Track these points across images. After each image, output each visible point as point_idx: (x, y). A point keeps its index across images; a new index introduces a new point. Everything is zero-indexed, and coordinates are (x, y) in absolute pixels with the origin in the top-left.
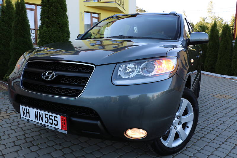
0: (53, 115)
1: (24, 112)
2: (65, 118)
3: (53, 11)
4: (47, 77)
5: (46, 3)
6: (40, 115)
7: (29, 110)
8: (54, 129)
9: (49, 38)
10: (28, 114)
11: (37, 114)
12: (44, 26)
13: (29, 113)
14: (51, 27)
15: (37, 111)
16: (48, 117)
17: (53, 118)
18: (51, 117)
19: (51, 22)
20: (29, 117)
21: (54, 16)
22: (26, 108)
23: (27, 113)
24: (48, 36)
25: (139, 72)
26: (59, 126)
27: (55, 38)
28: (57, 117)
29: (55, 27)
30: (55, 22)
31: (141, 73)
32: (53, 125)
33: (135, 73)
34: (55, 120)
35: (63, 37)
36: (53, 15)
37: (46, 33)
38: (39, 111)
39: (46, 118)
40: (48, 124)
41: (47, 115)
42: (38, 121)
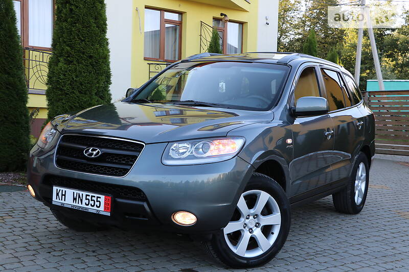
0: (96, 195)
1: (57, 194)
2: (110, 198)
3: (79, 32)
4: (92, 154)
5: (66, 15)
6: (79, 197)
7: (65, 191)
8: (95, 212)
9: (71, 85)
10: (63, 197)
11: (75, 196)
12: (61, 59)
13: (65, 195)
14: (75, 63)
15: (76, 192)
17: (95, 199)
18: (93, 198)
19: (75, 53)
20: (65, 200)
21: (82, 41)
22: (61, 189)
23: (62, 195)
24: (68, 81)
25: (192, 153)
26: (102, 208)
27: (82, 85)
28: (100, 198)
29: (82, 63)
30: (83, 53)
31: (194, 153)
32: (95, 208)
33: (188, 154)
34: (97, 201)
35: (98, 82)
36: (80, 39)
37: (65, 75)
38: (78, 192)
39: (86, 199)
40: (89, 206)
41: (89, 196)
42: (77, 204)
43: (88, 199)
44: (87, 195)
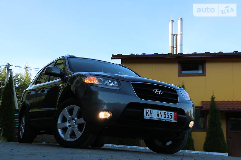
0: (169, 112)
2: (176, 113)
6: (160, 113)
8: (169, 121)
11: (158, 113)
16: (166, 114)
18: (168, 114)
26: (173, 119)
32: (169, 119)
34: (170, 115)
38: (160, 111)
39: (164, 115)
40: (166, 118)
41: (166, 113)
42: (159, 118)
43: (166, 115)
44: (164, 113)
